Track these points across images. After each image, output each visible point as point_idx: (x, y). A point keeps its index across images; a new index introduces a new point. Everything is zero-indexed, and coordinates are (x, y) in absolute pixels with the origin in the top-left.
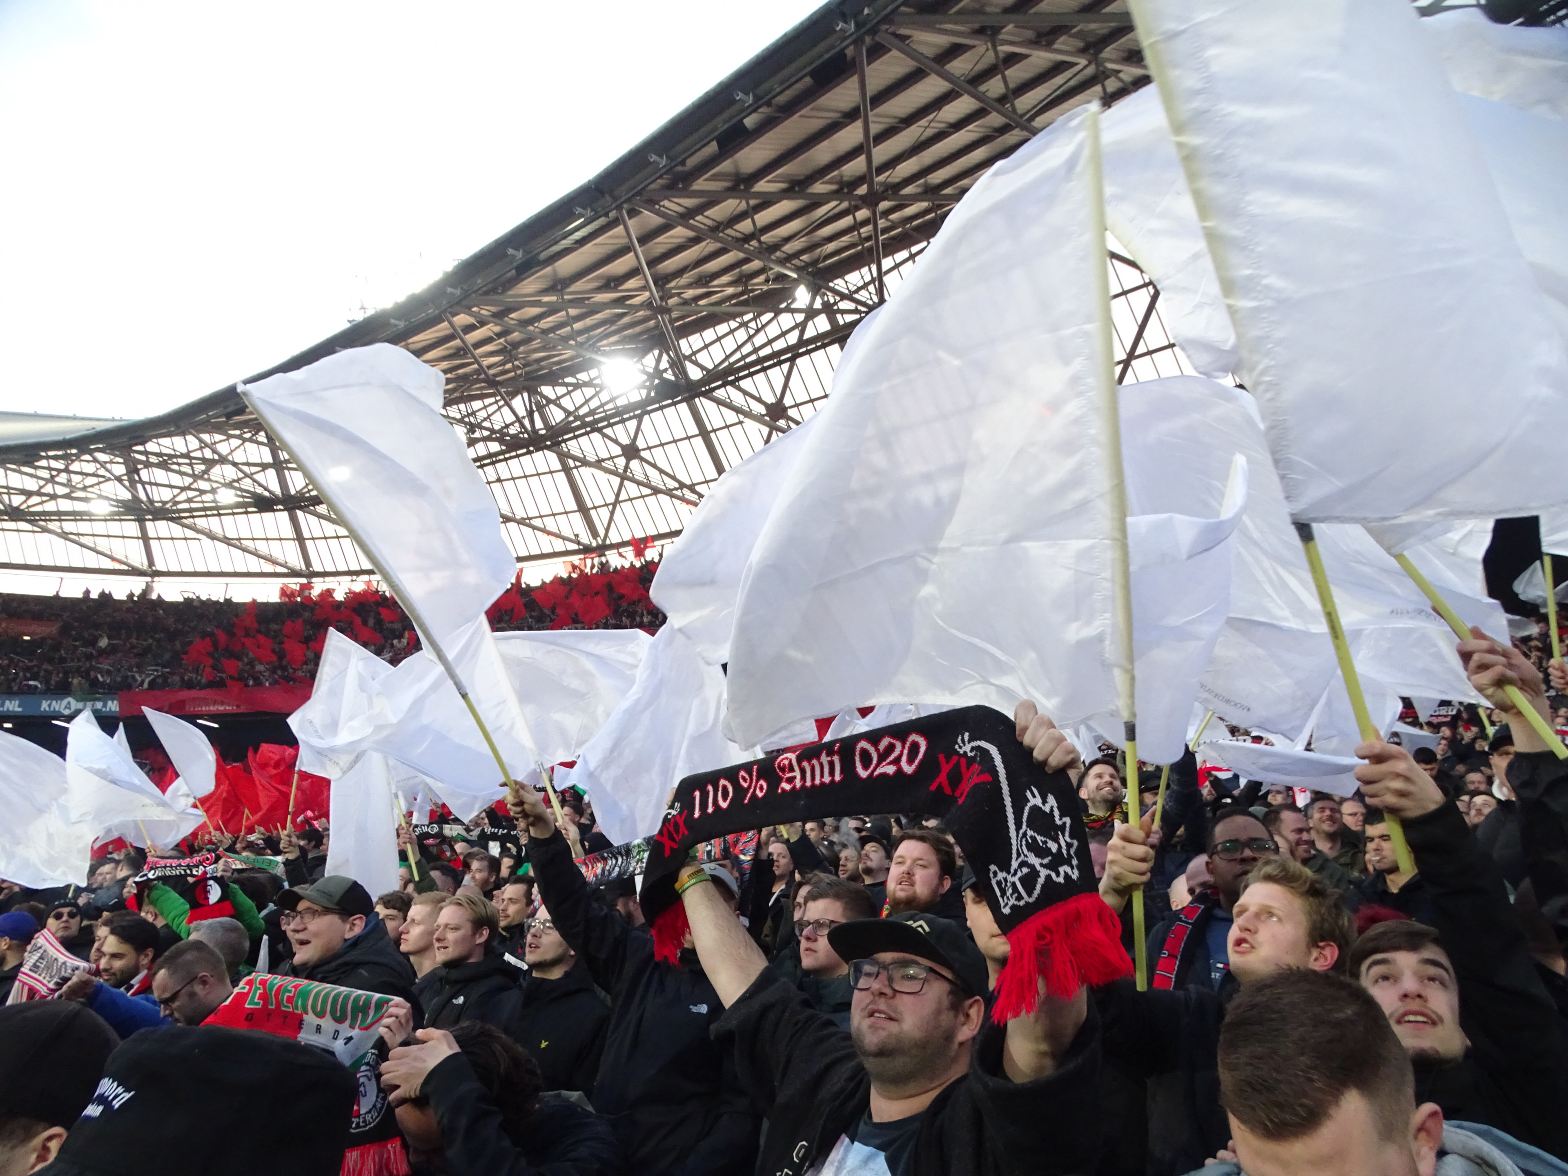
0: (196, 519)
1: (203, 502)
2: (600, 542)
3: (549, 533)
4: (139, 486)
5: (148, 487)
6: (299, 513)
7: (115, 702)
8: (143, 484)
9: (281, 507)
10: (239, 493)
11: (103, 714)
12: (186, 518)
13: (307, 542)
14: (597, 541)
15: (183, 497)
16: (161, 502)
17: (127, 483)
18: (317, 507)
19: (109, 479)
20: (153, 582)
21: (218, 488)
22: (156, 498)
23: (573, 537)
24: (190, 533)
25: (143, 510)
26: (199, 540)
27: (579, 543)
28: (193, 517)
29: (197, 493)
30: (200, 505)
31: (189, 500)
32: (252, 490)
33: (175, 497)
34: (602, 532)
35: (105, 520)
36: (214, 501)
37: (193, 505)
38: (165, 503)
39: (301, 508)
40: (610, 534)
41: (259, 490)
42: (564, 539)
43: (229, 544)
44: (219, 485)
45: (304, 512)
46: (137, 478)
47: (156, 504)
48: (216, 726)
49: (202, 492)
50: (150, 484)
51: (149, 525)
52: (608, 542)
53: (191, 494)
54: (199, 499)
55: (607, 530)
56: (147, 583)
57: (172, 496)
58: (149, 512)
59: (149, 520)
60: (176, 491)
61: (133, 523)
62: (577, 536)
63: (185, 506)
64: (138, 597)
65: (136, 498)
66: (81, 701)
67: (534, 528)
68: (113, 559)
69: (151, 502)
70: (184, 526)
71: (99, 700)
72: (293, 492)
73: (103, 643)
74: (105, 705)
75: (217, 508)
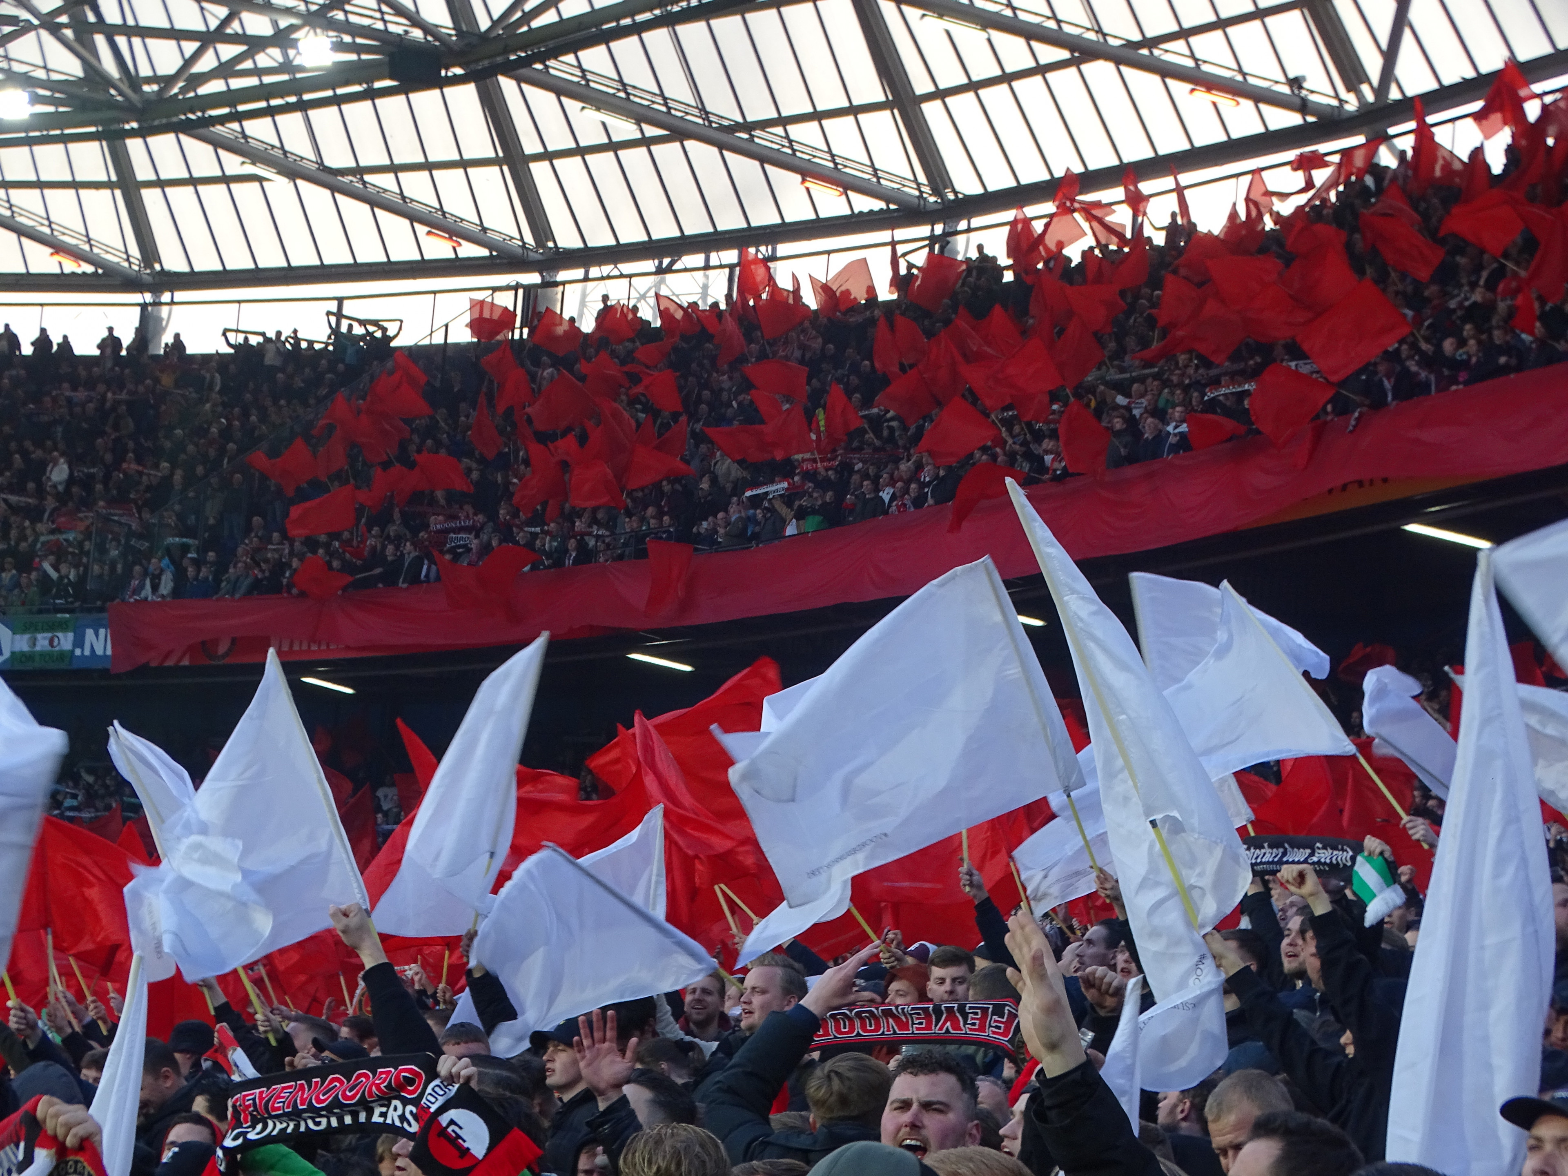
0: (247, 124)
1: (258, 72)
2: (1370, 97)
3: (1211, 84)
4: (100, 40)
5: (121, 41)
6: (507, 85)
7: (102, 632)
8: (110, 32)
9: (459, 71)
10: (347, 39)
11: (75, 666)
12: (222, 120)
13: (534, 166)
14: (1360, 96)
15: (206, 63)
16: (155, 79)
17: (68, 33)
18: (551, 63)
19: (28, 28)
20: (157, 304)
21: (292, 28)
22: (145, 71)
23: (1285, 90)
24: (234, 164)
25: (112, 104)
26: (260, 179)
27: (1303, 107)
28: (239, 117)
29: (242, 48)
30: (253, 81)
31: (225, 70)
32: (380, 25)
33: (189, 62)
34: (1373, 64)
35: (30, 142)
36: (286, 66)
37: (237, 83)
38: (168, 81)
39: (509, 70)
40: (1400, 70)
41: (397, 26)
42: (1260, 97)
43: (334, 189)
44: (294, 21)
45: (519, 80)
46: (91, 18)
47: (146, 88)
48: (349, 691)
49: (256, 44)
50: (131, 31)
51: (134, 146)
52: (1394, 94)
53: (228, 51)
54: (248, 64)
55: (1390, 56)
56: (144, 306)
57: (180, 63)
58: (130, 110)
59: (133, 133)
60: (190, 47)
61: (95, 145)
62: (1296, 83)
63: (215, 86)
64: (128, 349)
65: (93, 73)
66: (25, 630)
67: (1166, 71)
68: (58, 248)
69: (133, 81)
70: (217, 143)
71: (63, 626)
72: (484, 24)
73: (59, 473)
74: (79, 642)
75: (296, 87)
